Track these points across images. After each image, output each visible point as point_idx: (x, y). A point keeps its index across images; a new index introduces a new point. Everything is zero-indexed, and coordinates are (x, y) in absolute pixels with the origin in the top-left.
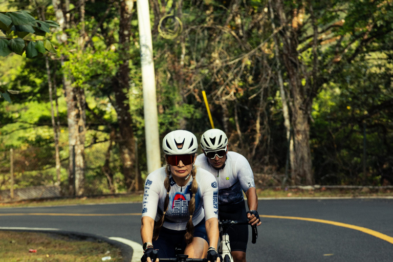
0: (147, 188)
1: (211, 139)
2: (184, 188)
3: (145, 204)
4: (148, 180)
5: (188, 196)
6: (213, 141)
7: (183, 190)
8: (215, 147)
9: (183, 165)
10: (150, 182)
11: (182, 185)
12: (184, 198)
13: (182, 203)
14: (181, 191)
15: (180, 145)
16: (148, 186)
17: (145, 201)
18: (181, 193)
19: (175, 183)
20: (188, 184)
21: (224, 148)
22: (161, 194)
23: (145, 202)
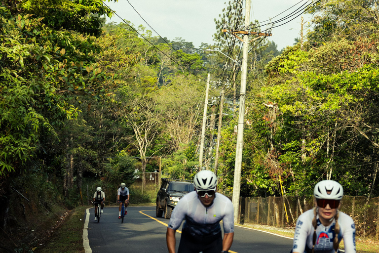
0: (298, 227)
1: (203, 180)
2: (328, 228)
3: (296, 241)
4: (300, 221)
5: (331, 235)
6: (205, 181)
7: (327, 230)
8: (205, 187)
9: (330, 208)
10: (301, 223)
11: (326, 226)
12: (327, 236)
13: (325, 240)
14: (326, 230)
15: (329, 192)
16: (299, 226)
17: (296, 238)
18: (325, 232)
19: (321, 223)
20: (331, 225)
21: (214, 188)
22: (309, 233)
23: (296, 240)
